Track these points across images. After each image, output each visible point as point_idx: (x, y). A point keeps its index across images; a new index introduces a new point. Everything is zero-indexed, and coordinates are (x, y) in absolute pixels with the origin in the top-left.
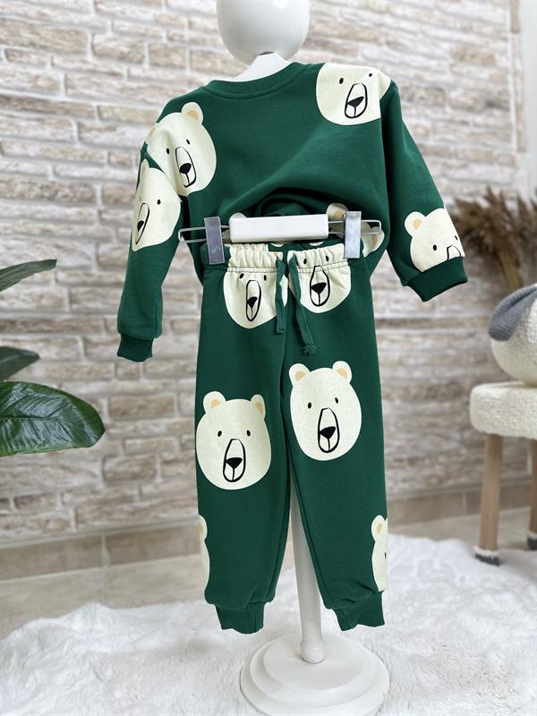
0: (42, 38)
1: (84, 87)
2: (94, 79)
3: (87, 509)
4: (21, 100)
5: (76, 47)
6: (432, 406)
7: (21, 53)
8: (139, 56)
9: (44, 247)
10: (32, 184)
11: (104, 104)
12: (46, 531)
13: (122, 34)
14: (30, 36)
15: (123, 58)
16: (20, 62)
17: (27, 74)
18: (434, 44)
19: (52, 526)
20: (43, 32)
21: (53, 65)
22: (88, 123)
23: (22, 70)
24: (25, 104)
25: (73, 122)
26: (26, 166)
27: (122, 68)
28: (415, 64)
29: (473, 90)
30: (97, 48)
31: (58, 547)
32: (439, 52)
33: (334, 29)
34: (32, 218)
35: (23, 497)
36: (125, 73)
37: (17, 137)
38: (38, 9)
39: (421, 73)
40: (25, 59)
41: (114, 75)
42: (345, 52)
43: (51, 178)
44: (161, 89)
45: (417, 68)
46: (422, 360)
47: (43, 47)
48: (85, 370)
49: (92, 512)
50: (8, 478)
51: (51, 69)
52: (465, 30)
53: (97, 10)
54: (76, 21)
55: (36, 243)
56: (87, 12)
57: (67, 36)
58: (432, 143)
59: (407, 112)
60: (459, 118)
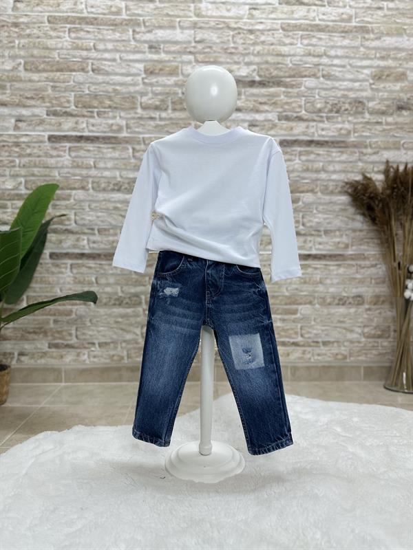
0: (115, 103)
1: (136, 127)
2: (142, 122)
3: (133, 351)
4: (104, 138)
5: (132, 106)
6: (342, 310)
7: (105, 112)
8: (165, 106)
9: (115, 216)
10: (109, 183)
11: (146, 136)
12: (112, 360)
13: (157, 94)
14: (109, 102)
15: (157, 108)
16: (104, 117)
17: (107, 124)
18: (358, 71)
19: (115, 358)
20: (116, 100)
21: (120, 117)
22: (137, 147)
23: (104, 122)
24: (106, 140)
25: (130, 147)
26: (107, 174)
27: (156, 114)
28: (342, 87)
29: (387, 99)
30: (143, 105)
31: (118, 369)
32: (361, 77)
33: (286, 72)
34: (109, 201)
35: (103, 343)
36: (157, 117)
37: (102, 158)
38: (113, 87)
39: (346, 93)
40: (106, 115)
41: (152, 118)
42: (292, 86)
43: (119, 179)
44: (177, 124)
45: (344, 90)
46: (335, 281)
47: (115, 108)
48: (134, 280)
49: (136, 353)
50: (95, 333)
51: (119, 119)
52: (382, 58)
53: (144, 83)
54: (132, 91)
55: (111, 214)
56: (138, 85)
57: (128, 100)
58: (352, 139)
59: (335, 120)
60: (375, 121)
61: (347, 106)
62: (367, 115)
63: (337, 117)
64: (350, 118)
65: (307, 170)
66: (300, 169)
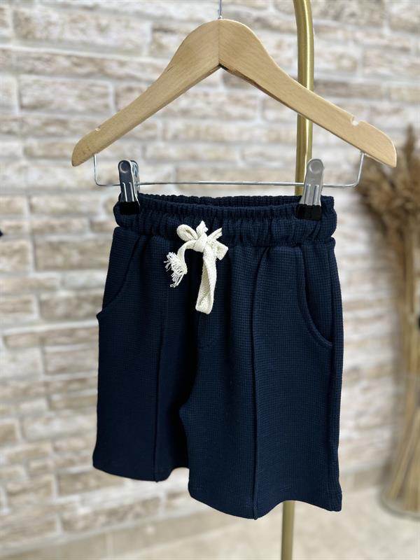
58: (358, 79)
59: (331, 35)
60: (398, 44)
61: (354, 7)
62: (386, 31)
63: (335, 29)
64: (359, 35)
65: (277, 141)
66: (264, 139)
